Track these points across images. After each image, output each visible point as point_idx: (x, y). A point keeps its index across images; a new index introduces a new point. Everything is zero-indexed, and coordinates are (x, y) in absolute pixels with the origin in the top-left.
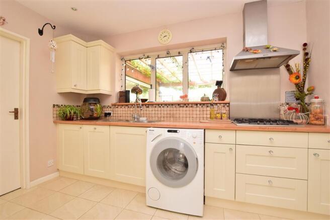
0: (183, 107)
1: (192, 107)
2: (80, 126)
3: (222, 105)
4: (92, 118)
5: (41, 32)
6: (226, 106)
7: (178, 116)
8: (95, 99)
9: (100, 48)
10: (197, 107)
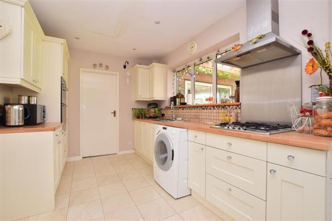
0: (204, 109)
1: (210, 109)
2: (144, 123)
3: (235, 106)
4: (154, 118)
5: (125, 67)
6: (238, 108)
7: (200, 117)
8: (155, 104)
9: (157, 67)
10: (214, 109)
